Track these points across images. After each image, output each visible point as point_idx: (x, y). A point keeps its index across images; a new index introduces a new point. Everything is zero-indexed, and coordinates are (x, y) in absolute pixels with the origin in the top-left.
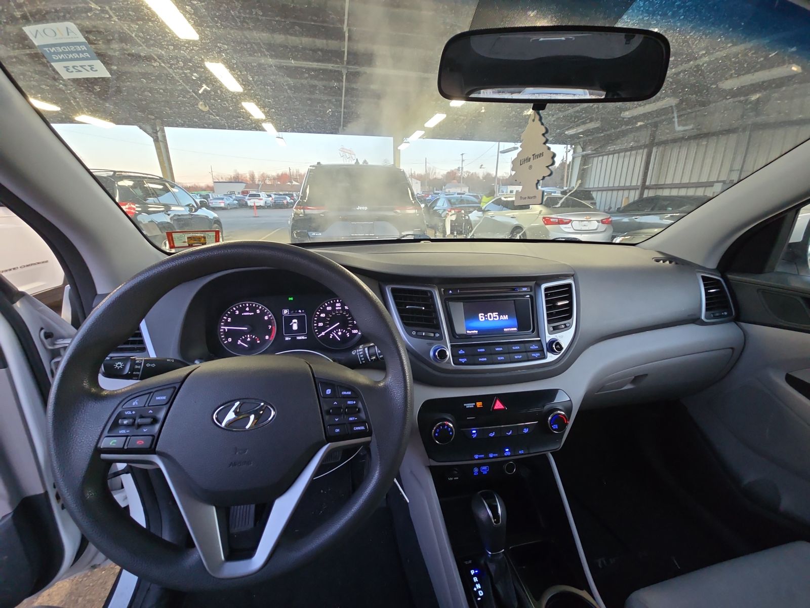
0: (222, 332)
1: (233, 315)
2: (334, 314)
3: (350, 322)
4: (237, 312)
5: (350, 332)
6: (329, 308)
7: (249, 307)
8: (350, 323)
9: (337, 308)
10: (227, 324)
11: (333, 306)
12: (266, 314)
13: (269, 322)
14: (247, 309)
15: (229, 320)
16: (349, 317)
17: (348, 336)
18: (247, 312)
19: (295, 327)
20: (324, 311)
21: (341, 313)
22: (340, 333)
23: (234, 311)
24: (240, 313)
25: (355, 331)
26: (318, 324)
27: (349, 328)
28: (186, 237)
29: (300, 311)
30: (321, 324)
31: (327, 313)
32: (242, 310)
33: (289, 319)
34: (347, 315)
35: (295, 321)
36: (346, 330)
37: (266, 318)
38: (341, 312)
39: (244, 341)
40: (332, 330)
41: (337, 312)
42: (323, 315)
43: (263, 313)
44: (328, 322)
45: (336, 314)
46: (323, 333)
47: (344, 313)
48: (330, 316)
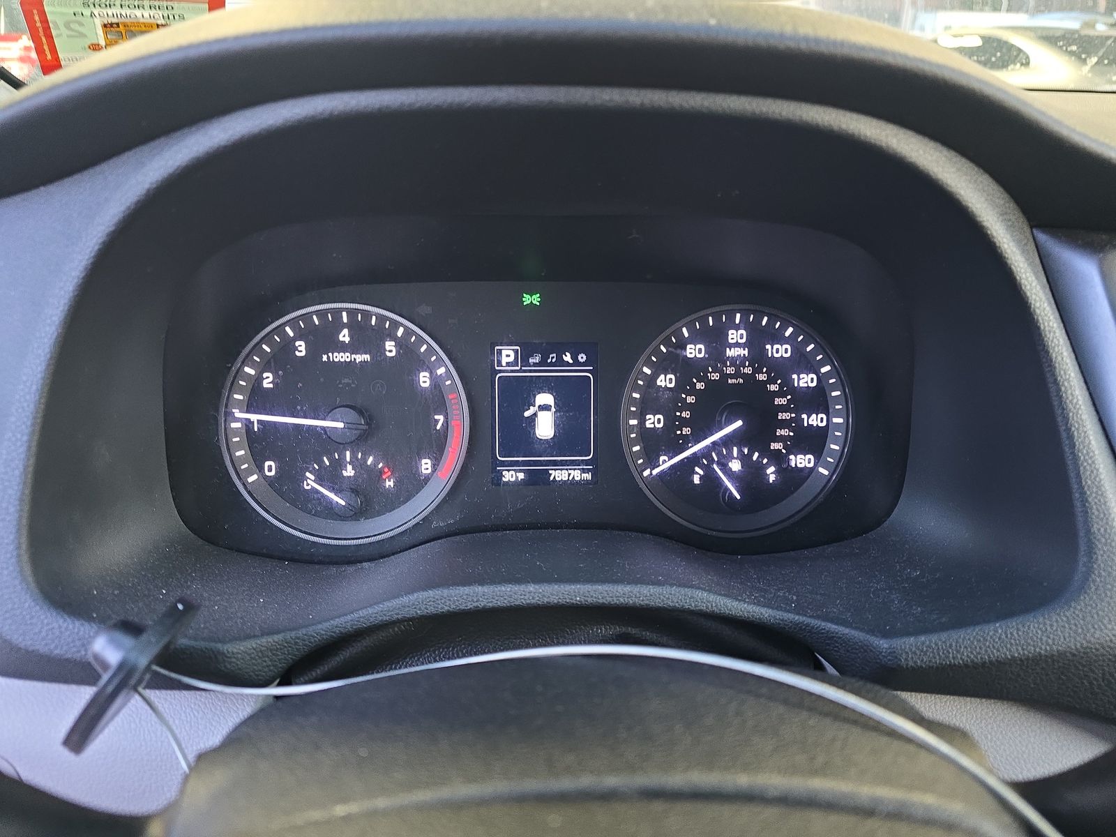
0: (236, 432)
1: (281, 359)
2: (716, 376)
3: (783, 416)
4: (301, 348)
5: (778, 458)
6: (694, 351)
7: (353, 326)
8: (784, 424)
9: (730, 353)
10: (258, 400)
11: (715, 340)
12: (422, 363)
13: (437, 398)
14: (344, 336)
15: (268, 381)
16: (781, 394)
17: (772, 478)
18: (343, 347)
19: (545, 427)
20: (673, 363)
21: (744, 376)
22: (735, 466)
23: (288, 345)
24: (314, 352)
25: (802, 461)
26: (642, 421)
27: (775, 446)
28: (98, 22)
29: (568, 358)
30: (654, 421)
31: (687, 370)
32: (323, 338)
33: (519, 392)
34: (773, 388)
35: (545, 398)
36: (765, 452)
37: (424, 379)
38: (748, 370)
39: (331, 477)
40: (706, 453)
41: (731, 370)
42: (666, 381)
43: (411, 359)
44: (686, 414)
45: (725, 376)
46: (666, 463)
47: (762, 377)
48: (700, 386)
